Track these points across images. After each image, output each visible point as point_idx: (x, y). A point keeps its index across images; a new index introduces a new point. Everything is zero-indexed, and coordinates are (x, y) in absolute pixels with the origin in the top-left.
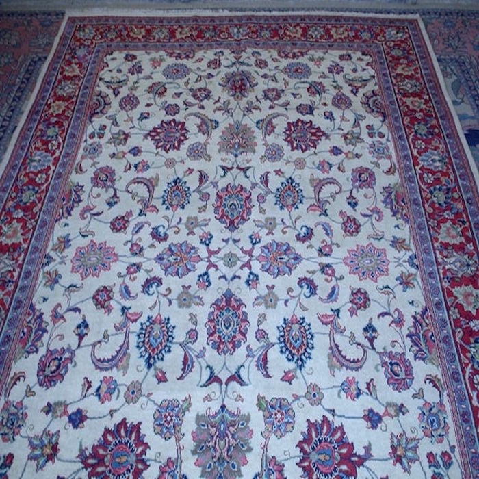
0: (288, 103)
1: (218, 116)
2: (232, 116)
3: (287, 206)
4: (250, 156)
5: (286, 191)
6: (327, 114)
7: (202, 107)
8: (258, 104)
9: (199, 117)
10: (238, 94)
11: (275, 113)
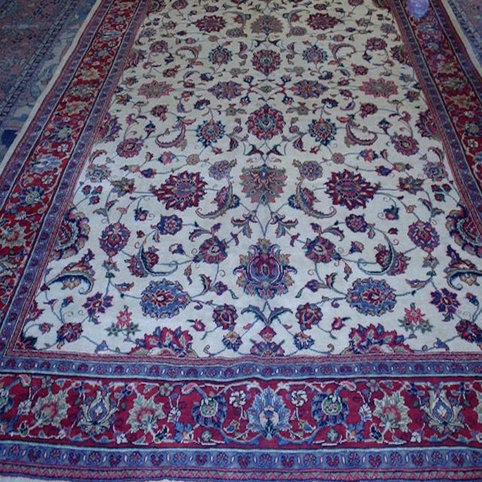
0: (194, 235)
1: (290, 214)
2: (272, 213)
6: (142, 217)
9: (316, 212)
11: (214, 218)
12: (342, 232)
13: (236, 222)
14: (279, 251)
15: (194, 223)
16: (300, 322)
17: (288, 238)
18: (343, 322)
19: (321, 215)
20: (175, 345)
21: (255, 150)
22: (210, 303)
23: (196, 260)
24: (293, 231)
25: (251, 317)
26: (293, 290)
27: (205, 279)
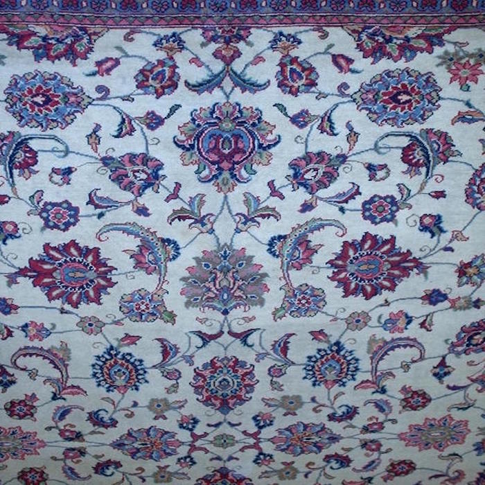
0: (348, 196)
1: (179, 232)
3: (326, 381)
4: (255, 311)
5: (327, 360)
6: (427, 221)
7: (143, 211)
8: (274, 202)
10: (226, 174)
11: (314, 220)
13: (271, 214)
15: (347, 212)
17: (185, 194)
18: (97, 69)
19: (127, 229)
21: (244, 337)
23: (343, 158)
24: (176, 205)
25: (255, 74)
26: (183, 117)
27: (329, 131)
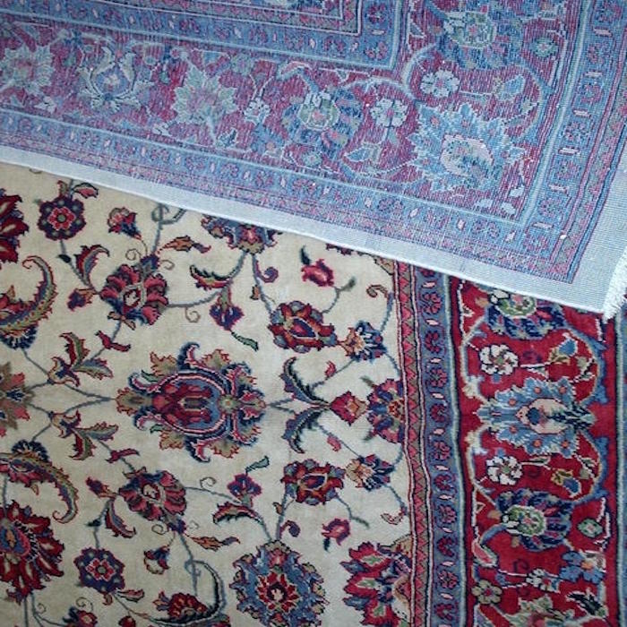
0: (119, 529)
2: (50, 382)
9: (39, 296)
10: (147, 401)
11: (75, 492)
12: (86, 250)
13: (82, 450)
14: (144, 374)
15: (92, 529)
16: (320, 345)
17: (111, 356)
19: (46, 288)
20: (385, 574)
22: (280, 508)
23: (180, 528)
24: (93, 345)
25: (309, 438)
26: (238, 353)
27: (224, 514)
